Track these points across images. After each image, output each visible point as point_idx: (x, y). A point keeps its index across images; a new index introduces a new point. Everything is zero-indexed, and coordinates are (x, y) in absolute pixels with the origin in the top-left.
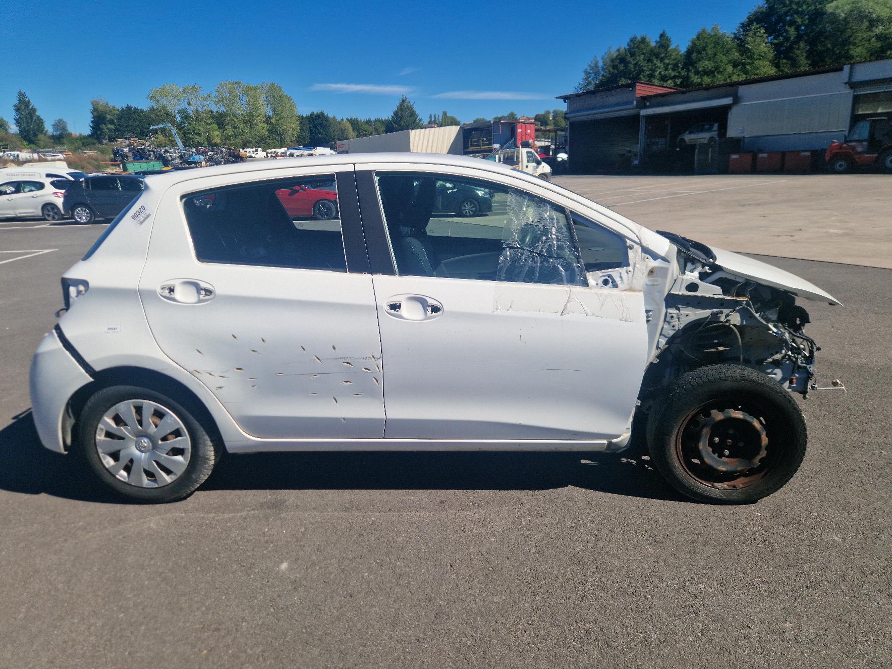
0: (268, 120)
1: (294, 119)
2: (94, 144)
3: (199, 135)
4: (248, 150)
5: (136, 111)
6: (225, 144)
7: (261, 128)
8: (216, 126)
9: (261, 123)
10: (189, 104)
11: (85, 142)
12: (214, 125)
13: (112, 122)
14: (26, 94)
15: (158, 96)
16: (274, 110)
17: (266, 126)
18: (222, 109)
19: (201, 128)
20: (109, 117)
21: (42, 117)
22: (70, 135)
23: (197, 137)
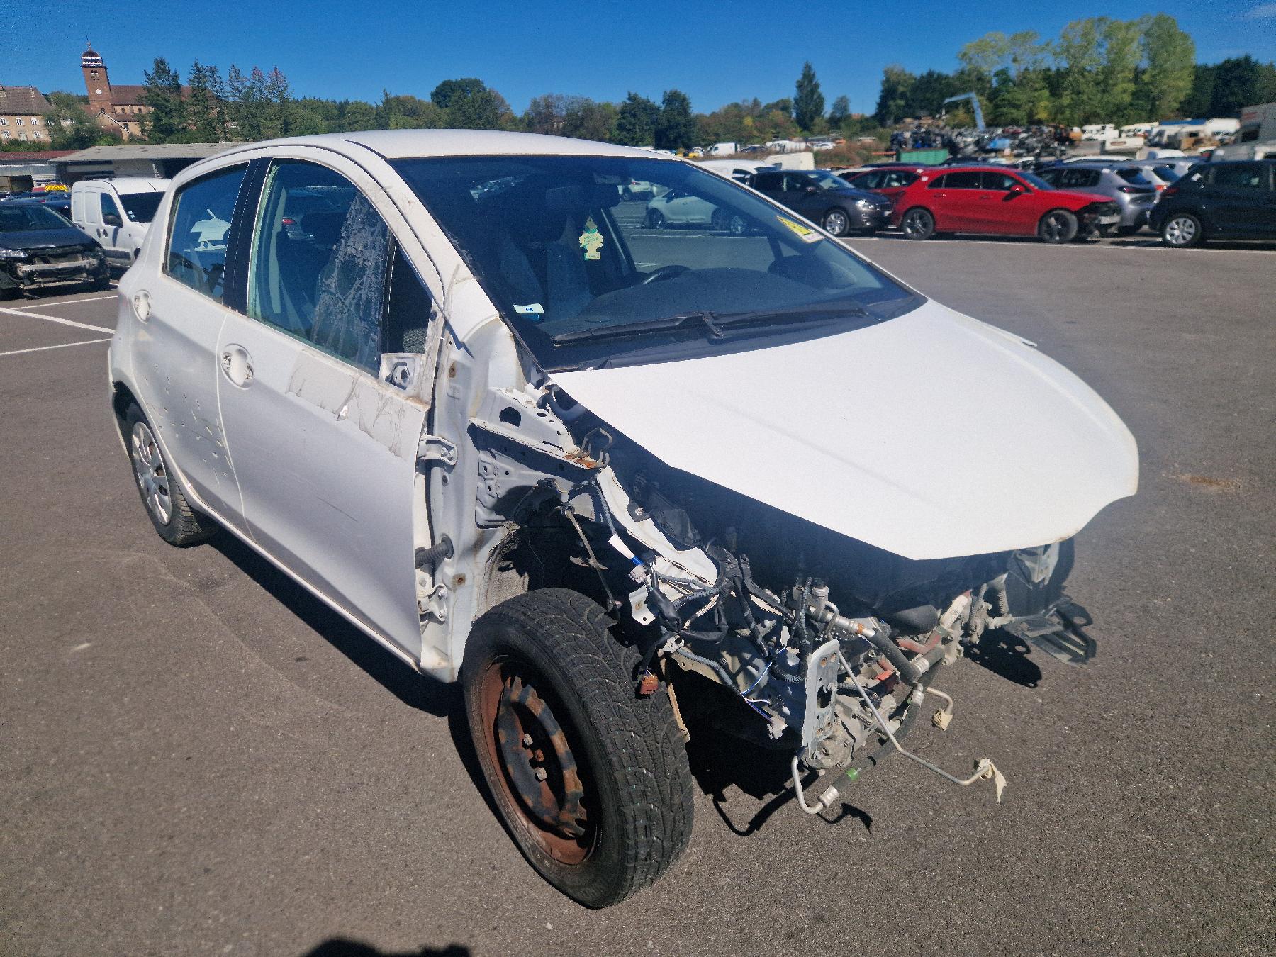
0: (1138, 74)
1: (1186, 72)
2: (875, 128)
3: (1017, 107)
4: (1087, 128)
5: (940, 77)
6: (1053, 120)
7: (1122, 90)
8: (1046, 93)
9: (1123, 82)
10: (1015, 60)
11: (866, 125)
12: (1043, 91)
13: (903, 96)
14: (813, 67)
15: (971, 53)
16: (1153, 59)
17: (1131, 87)
18: (1064, 65)
19: (1021, 96)
20: (901, 89)
21: (824, 95)
22: (849, 116)
23: (1013, 111)
